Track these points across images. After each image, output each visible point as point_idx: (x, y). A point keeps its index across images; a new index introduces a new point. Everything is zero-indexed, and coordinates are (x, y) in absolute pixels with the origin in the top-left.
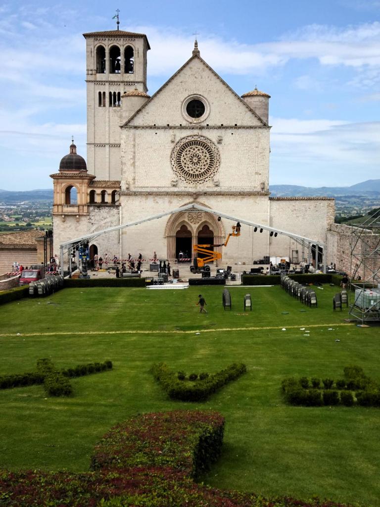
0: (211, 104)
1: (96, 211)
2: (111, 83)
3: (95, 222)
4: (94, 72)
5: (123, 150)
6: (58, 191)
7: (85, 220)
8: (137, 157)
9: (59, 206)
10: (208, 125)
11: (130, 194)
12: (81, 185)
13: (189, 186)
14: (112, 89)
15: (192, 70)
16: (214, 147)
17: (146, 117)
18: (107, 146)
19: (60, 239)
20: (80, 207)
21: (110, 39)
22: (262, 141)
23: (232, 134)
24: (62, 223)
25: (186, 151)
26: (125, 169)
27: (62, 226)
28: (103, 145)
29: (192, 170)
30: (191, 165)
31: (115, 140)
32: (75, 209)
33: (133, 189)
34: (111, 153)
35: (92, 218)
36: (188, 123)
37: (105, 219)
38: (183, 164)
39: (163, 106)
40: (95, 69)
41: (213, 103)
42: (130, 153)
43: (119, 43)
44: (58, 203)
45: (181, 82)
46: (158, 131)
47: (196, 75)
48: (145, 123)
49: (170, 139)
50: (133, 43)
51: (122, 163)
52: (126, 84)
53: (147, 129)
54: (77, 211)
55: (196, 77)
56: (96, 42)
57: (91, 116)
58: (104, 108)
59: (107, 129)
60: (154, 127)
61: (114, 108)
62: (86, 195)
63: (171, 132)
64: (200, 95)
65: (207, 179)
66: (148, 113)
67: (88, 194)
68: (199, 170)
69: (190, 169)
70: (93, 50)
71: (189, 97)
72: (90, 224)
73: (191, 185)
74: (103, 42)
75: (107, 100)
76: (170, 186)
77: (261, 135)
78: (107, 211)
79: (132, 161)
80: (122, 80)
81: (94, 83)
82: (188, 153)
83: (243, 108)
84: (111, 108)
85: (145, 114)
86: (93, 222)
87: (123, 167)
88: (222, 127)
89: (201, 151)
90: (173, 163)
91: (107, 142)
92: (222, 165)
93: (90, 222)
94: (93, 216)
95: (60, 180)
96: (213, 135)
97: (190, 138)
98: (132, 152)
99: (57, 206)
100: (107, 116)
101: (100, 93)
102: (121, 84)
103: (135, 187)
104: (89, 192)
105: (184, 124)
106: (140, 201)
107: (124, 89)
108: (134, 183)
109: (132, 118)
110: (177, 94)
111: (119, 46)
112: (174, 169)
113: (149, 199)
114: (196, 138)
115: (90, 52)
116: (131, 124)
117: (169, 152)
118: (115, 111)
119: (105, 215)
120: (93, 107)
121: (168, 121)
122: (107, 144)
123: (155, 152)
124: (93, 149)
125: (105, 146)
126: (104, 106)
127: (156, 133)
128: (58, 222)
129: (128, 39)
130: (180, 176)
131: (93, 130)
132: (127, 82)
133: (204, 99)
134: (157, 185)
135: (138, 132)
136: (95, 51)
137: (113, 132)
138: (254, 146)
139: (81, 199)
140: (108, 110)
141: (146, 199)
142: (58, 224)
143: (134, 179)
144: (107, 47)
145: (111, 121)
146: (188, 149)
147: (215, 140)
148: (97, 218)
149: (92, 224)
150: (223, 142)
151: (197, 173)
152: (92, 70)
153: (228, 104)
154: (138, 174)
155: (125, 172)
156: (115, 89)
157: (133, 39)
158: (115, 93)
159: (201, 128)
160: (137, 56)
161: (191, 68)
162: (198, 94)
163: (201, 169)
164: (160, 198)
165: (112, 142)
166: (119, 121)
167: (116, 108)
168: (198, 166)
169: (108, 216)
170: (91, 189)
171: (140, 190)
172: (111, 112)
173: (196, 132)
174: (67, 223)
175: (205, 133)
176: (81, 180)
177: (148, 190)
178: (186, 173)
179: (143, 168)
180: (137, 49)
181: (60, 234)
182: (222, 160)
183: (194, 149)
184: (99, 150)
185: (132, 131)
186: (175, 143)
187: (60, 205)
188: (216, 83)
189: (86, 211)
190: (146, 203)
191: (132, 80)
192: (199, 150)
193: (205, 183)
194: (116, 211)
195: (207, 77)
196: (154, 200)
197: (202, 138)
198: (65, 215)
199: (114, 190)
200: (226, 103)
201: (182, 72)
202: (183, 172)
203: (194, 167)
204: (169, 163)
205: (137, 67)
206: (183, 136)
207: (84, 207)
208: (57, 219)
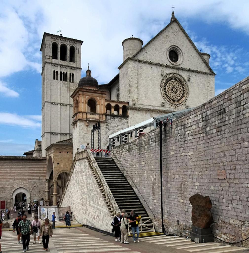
0: (183, 54)
1: (112, 119)
2: (62, 66)
3: (111, 128)
4: (51, 58)
5: (131, 76)
6: (83, 101)
7: (103, 126)
8: (139, 83)
9: (84, 114)
10: (182, 67)
11: (135, 109)
12: (101, 98)
13: (171, 107)
14: (62, 70)
15: (173, 29)
16: (185, 83)
17: (145, 55)
18: (59, 105)
19: (84, 140)
20: (100, 115)
21: (61, 39)
22: (211, 83)
23: (195, 76)
24: (86, 127)
25: (169, 83)
26: (132, 90)
27: (86, 130)
28: (56, 104)
29: (173, 97)
30: (172, 93)
31: (64, 102)
32: (97, 117)
33: (137, 106)
34: (62, 110)
35: (109, 124)
36: (170, 64)
37: (118, 126)
38: (167, 92)
39: (155, 50)
40: (52, 56)
41: (185, 54)
42: (135, 79)
43: (67, 43)
44: (83, 111)
45: (167, 36)
46: (153, 67)
47: (175, 33)
48: (145, 59)
49: (160, 73)
50: (75, 45)
51: (130, 86)
52: (71, 68)
53: (146, 64)
54: (98, 118)
55: (175, 35)
56: (52, 40)
57: (49, 85)
58: (57, 81)
59: (59, 94)
60: (150, 63)
61: (63, 82)
62: (104, 107)
63: (161, 68)
64: (178, 47)
65: (181, 104)
66: (146, 53)
67: (105, 106)
68: (177, 97)
69: (172, 96)
70: (50, 44)
71: (171, 47)
72: (107, 129)
73: (172, 107)
74: (57, 40)
75: (59, 76)
76: (160, 106)
77: (210, 79)
78: (119, 120)
79: (136, 85)
80: (68, 65)
81: (50, 64)
82: (170, 85)
83: (200, 61)
84: (61, 81)
85: (145, 53)
86: (109, 127)
87: (131, 88)
88: (189, 70)
89: (178, 85)
90: (162, 90)
91: (59, 102)
92: (190, 96)
93: (107, 128)
94: (109, 123)
95: (84, 93)
96: (185, 75)
97: (172, 75)
98: (136, 78)
99: (82, 114)
100: (59, 86)
101: (54, 71)
102: (68, 68)
103: (138, 104)
104: (106, 104)
105: (169, 64)
106: (142, 115)
107: (70, 71)
108: (138, 101)
109: (136, 55)
110: (164, 44)
111: (67, 45)
112: (163, 95)
113: (147, 114)
114: (175, 75)
115: (48, 45)
116: (136, 58)
117: (159, 82)
118: (64, 84)
119: (118, 123)
120: (50, 79)
121: (159, 60)
122: (59, 103)
123: (151, 81)
124: (50, 105)
125: (57, 104)
126: (57, 79)
127: (152, 68)
128: (82, 126)
129: (72, 42)
130: (166, 100)
131: (50, 93)
132: (72, 67)
133: (180, 50)
134: (153, 105)
135: (141, 65)
136: (52, 45)
137: (62, 96)
138: (206, 85)
139: (100, 109)
140: (59, 83)
141: (145, 114)
142: (83, 128)
143: (138, 99)
144: (59, 44)
145: (61, 89)
146: (170, 82)
147: (186, 78)
148: (112, 125)
149: (109, 129)
150: (190, 81)
151: (176, 99)
152: (49, 56)
153: (193, 56)
154: (140, 95)
155: (132, 92)
156: (64, 70)
157: (75, 42)
158: (64, 73)
159: (179, 69)
160: (78, 53)
161: (172, 28)
162: (176, 46)
163: (178, 97)
164: (154, 114)
165: (62, 102)
166: (66, 90)
167: (65, 82)
168: (176, 95)
169: (120, 124)
170: (108, 103)
171: (141, 107)
172: (61, 84)
173: (175, 71)
174: (90, 127)
175: (181, 73)
176: (100, 95)
177: (147, 107)
178: (169, 98)
179: (144, 91)
180: (77, 49)
181: (84, 136)
182: (190, 92)
183: (174, 83)
184: (54, 107)
185: (137, 63)
186: (163, 77)
187: (85, 112)
188: (186, 41)
189: (105, 119)
190: (145, 116)
191: (74, 66)
192: (176, 84)
193: (180, 106)
194: (126, 120)
195: (181, 36)
196: (151, 115)
197: (179, 76)
198: (89, 121)
199: (124, 105)
200: (191, 55)
201: (167, 29)
202: (167, 98)
203: (174, 95)
204: (160, 90)
205: (78, 59)
206: (168, 73)
207: (103, 116)
208: (83, 123)
